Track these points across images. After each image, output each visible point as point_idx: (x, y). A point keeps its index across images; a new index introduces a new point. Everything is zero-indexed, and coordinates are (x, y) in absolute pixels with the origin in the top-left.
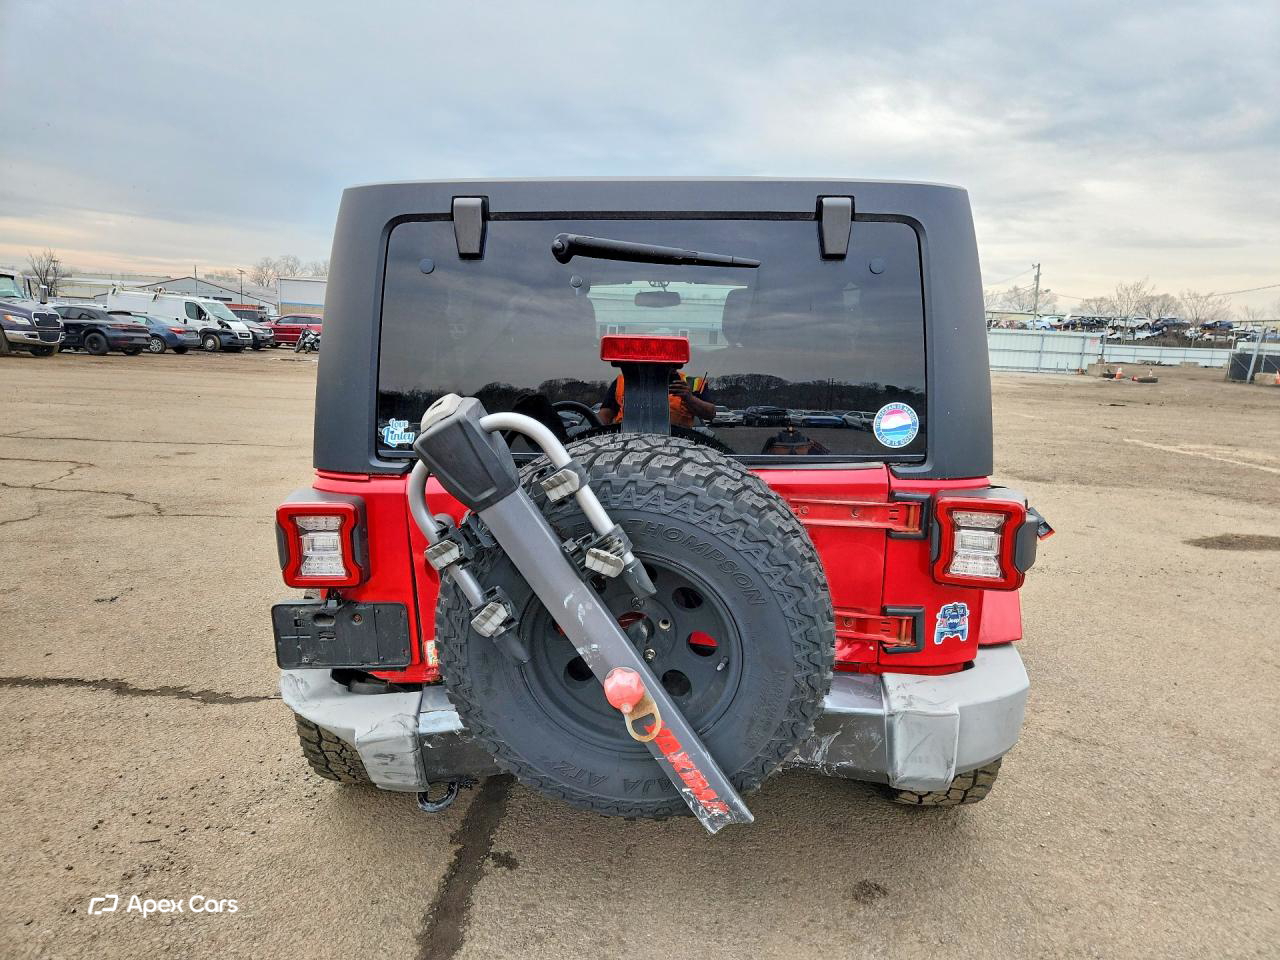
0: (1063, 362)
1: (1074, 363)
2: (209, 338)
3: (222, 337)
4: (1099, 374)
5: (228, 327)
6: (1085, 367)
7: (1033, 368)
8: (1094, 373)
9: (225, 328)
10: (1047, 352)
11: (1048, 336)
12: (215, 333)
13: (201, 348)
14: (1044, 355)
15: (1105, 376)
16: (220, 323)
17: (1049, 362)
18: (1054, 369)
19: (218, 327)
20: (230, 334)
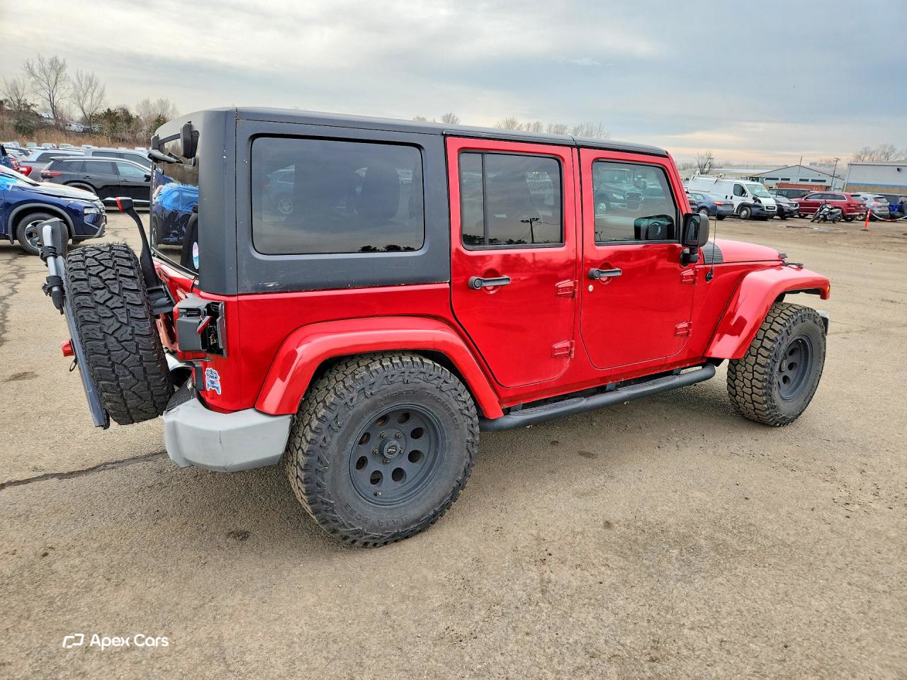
2: (744, 210)
3: (753, 209)
5: (760, 202)
9: (757, 203)
12: (749, 206)
13: (736, 216)
16: (754, 199)
19: (752, 202)
20: (760, 207)
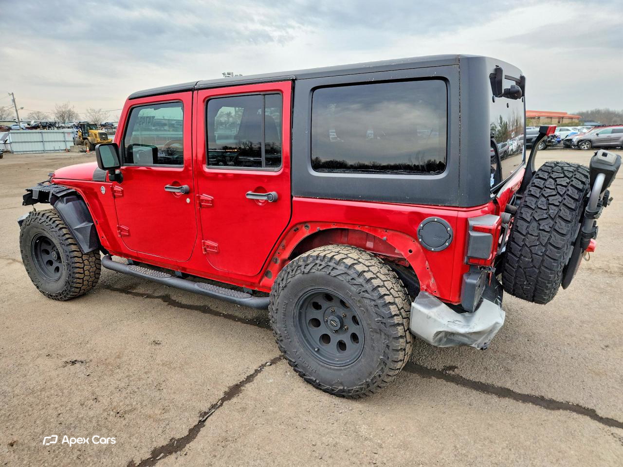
0: (57, 146)
1: (62, 146)
4: (78, 151)
6: (69, 148)
7: (42, 151)
8: (75, 150)
10: (46, 142)
11: (45, 133)
14: (45, 143)
15: (81, 152)
17: (49, 147)
18: (53, 150)
